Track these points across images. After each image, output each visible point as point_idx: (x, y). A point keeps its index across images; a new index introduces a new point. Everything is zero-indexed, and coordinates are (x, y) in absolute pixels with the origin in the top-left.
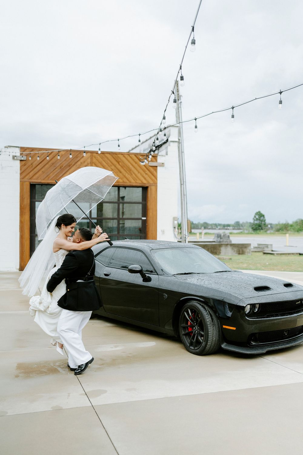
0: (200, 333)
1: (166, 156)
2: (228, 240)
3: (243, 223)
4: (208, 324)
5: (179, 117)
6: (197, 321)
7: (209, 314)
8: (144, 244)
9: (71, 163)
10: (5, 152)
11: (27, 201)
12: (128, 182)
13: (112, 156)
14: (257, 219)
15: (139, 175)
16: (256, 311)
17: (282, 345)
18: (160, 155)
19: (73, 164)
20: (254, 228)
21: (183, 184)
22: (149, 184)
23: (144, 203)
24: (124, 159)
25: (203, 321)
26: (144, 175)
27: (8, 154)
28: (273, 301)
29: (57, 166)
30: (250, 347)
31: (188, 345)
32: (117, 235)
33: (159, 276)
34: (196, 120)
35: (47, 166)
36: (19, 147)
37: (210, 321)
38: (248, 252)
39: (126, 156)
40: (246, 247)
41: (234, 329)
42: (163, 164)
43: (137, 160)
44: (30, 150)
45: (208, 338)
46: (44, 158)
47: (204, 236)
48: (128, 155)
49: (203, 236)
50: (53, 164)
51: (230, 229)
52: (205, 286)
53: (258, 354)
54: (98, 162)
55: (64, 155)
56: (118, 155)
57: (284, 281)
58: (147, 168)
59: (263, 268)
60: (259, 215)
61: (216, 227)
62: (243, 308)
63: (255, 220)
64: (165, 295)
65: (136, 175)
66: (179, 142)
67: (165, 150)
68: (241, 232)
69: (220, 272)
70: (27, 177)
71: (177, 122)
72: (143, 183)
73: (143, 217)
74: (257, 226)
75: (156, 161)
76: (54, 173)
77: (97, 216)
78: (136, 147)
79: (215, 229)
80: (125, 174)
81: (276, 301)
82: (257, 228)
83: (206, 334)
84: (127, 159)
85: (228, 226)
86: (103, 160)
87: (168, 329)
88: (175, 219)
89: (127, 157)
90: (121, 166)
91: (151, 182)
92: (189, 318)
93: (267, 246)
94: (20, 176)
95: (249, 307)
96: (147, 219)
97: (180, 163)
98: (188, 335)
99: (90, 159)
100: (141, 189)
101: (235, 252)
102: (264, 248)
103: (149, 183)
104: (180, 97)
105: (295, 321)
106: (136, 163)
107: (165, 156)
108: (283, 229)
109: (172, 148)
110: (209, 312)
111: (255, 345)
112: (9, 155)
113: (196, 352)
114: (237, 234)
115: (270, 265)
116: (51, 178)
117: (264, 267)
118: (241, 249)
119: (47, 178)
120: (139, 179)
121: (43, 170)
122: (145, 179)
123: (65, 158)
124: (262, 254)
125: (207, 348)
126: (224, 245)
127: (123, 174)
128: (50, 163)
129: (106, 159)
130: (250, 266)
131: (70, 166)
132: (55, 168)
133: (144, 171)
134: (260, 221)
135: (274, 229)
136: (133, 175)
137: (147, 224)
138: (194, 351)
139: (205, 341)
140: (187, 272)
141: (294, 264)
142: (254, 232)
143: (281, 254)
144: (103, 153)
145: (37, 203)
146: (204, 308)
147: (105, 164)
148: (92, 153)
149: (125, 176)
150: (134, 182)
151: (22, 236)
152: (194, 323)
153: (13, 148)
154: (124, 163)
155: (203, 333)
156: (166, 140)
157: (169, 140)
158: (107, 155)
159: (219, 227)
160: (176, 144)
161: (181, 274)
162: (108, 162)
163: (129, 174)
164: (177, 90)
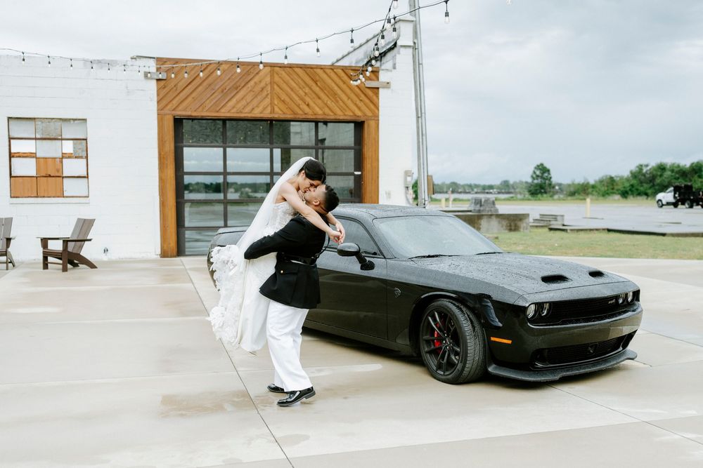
0: (453, 349)
1: (394, 71)
2: (492, 208)
3: (515, 183)
4: (467, 334)
6: (449, 330)
7: (468, 319)
8: (361, 210)
9: (238, 84)
10: (132, 65)
11: (170, 146)
12: (332, 114)
14: (538, 176)
15: (349, 102)
16: (544, 314)
17: (585, 368)
18: (383, 70)
19: (242, 85)
20: (533, 191)
21: (421, 117)
22: (366, 117)
23: (357, 147)
24: (324, 76)
25: (458, 331)
26: (358, 102)
27: (138, 69)
29: (216, 89)
30: (533, 371)
31: (435, 368)
33: (388, 260)
34: (447, 3)
35: (200, 88)
36: (154, 58)
37: (470, 331)
38: (524, 227)
39: (328, 71)
40: (521, 220)
41: (509, 342)
42: (388, 83)
43: (345, 78)
44: (173, 62)
45: (466, 356)
46: (195, 76)
47: (452, 204)
48: (331, 71)
49: (450, 202)
50: (210, 85)
51: (493, 193)
52: (462, 275)
53: (547, 382)
54: (282, 82)
55: (227, 70)
56: (315, 70)
57: (589, 268)
58: (362, 92)
59: (550, 251)
60: (540, 169)
61: (470, 190)
62: (524, 309)
63: (534, 179)
64: (397, 290)
65: (343, 102)
66: (414, 47)
67: (391, 61)
68: (512, 197)
69: (485, 253)
70: (169, 107)
72: (356, 115)
73: (356, 170)
74: (538, 188)
75: (378, 78)
76: (212, 100)
78: (343, 57)
79: (469, 193)
80: (327, 101)
81: (577, 298)
82: (536, 190)
83: (463, 352)
84: (329, 76)
85: (491, 187)
86: (290, 77)
87: (402, 343)
88: (408, 173)
89: (330, 73)
90: (320, 88)
91: (369, 114)
92: (436, 327)
93: (555, 217)
94: (158, 105)
95: (533, 307)
96: (362, 173)
97: (415, 82)
98: (434, 352)
99: (269, 76)
100: (352, 125)
101: (504, 227)
102: (550, 221)
103: (366, 115)
105: (606, 330)
106: (344, 83)
107: (391, 71)
108: (580, 191)
109: (403, 58)
110: (468, 316)
111: (542, 368)
112: (139, 72)
113: (448, 379)
114: (504, 200)
115: (561, 246)
116: (207, 108)
117: (552, 250)
118: (513, 223)
119: (201, 108)
120: (350, 109)
121: (194, 95)
122: (359, 108)
123: (229, 76)
124: (546, 230)
125: (464, 372)
126: (485, 217)
127: (323, 102)
128: (205, 84)
129: (295, 76)
130: (528, 248)
131: (237, 88)
132: (213, 91)
133: (357, 96)
134: (542, 180)
135: (565, 192)
136: (340, 102)
137: (363, 183)
138: (443, 377)
139: (461, 362)
140: (432, 254)
141: (600, 245)
142: (532, 197)
143: (578, 230)
144: (291, 66)
145: (185, 149)
146: (460, 309)
147: (294, 85)
148: (272, 66)
149: (326, 104)
150: (341, 113)
151: (163, 203)
152: (444, 334)
153: (144, 59)
154: (325, 83)
155: (458, 350)
156: (393, 44)
157: (399, 43)
158: (296, 70)
159: (475, 190)
160: (410, 50)
161: (422, 256)
162: (298, 81)
163: (332, 101)
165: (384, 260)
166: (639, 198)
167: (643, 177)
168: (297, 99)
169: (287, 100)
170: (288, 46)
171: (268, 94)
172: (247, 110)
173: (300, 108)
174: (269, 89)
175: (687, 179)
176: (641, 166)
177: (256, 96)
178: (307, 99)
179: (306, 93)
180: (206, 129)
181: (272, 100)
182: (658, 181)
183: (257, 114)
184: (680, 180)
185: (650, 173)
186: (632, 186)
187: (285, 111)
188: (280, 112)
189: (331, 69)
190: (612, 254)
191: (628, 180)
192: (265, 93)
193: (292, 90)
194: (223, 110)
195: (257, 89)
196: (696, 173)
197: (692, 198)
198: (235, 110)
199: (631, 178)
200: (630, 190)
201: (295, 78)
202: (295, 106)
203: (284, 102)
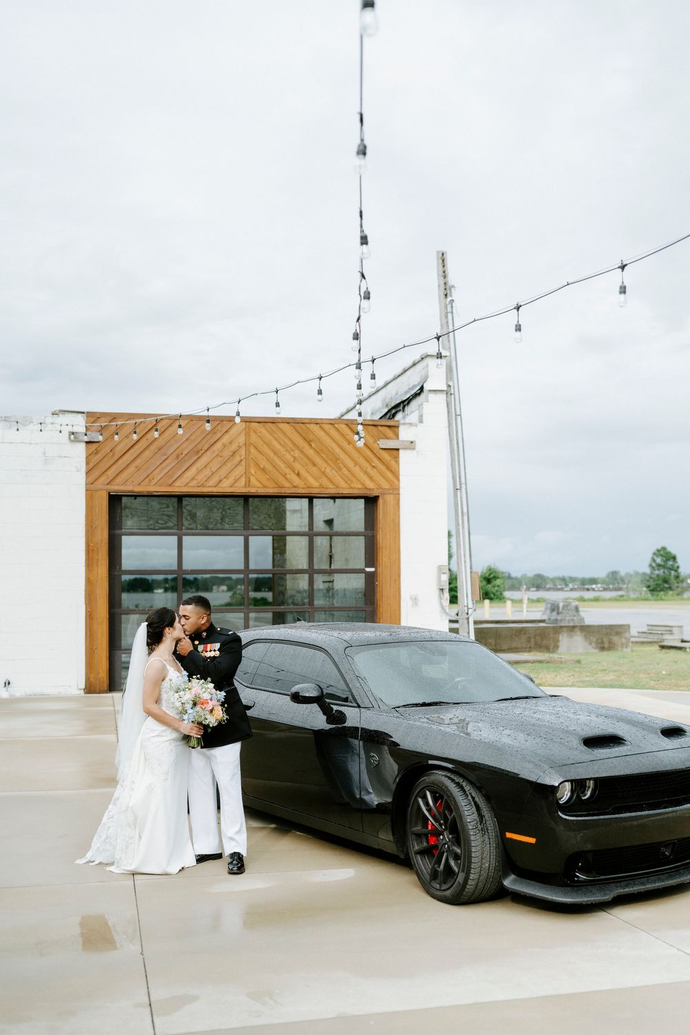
0: (453, 850)
1: (420, 426)
2: (574, 616)
3: (628, 575)
4: (471, 828)
5: (448, 336)
6: (446, 819)
7: (472, 803)
8: (331, 633)
9: (200, 447)
10: (52, 424)
11: (103, 534)
12: (332, 486)
13: (293, 426)
14: (659, 565)
15: (357, 470)
16: (585, 798)
18: (404, 424)
19: (206, 448)
20: (653, 587)
21: (460, 489)
22: (381, 490)
23: (370, 533)
24: (322, 434)
25: (458, 822)
26: (369, 469)
27: (59, 428)
28: (629, 773)
29: (169, 454)
30: (572, 886)
31: (428, 877)
33: (362, 710)
35: (147, 454)
36: (83, 413)
37: (475, 822)
38: (622, 644)
39: (327, 427)
40: (618, 633)
41: (532, 840)
42: (412, 442)
44: (110, 418)
45: (470, 862)
47: (527, 607)
49: (523, 606)
50: (160, 449)
51: (596, 589)
53: (592, 904)
54: (262, 443)
55: (185, 426)
56: (308, 426)
57: (662, 721)
58: (375, 454)
59: (653, 683)
60: (661, 555)
61: (563, 586)
62: (553, 789)
63: (653, 568)
64: (373, 756)
65: (349, 470)
66: (449, 392)
67: (417, 411)
68: (622, 596)
69: (512, 699)
70: (102, 479)
72: (366, 488)
73: (367, 566)
74: (659, 582)
75: (397, 436)
76: (162, 469)
77: (274, 566)
79: (561, 589)
80: (325, 469)
81: (636, 772)
82: (658, 586)
83: (465, 855)
84: (328, 434)
85: (594, 581)
86: (273, 436)
87: (384, 838)
88: (442, 570)
89: (330, 429)
90: (314, 449)
91: (385, 485)
92: (430, 814)
93: (670, 631)
94: (87, 477)
95: (568, 786)
96: (376, 570)
97: (451, 440)
98: (426, 852)
99: (243, 435)
100: (362, 501)
101: (593, 645)
102: (662, 634)
103: (381, 488)
104: (450, 289)
107: (416, 426)
109: (432, 407)
110: (473, 798)
111: (585, 881)
112: (61, 432)
113: (445, 897)
114: (610, 600)
115: (670, 675)
116: (155, 481)
117: (655, 680)
118: (606, 638)
119: (147, 480)
120: (357, 479)
121: (138, 462)
122: (371, 478)
123: (187, 436)
124: (656, 648)
125: (468, 887)
126: (565, 630)
127: (320, 469)
129: (280, 435)
130: (623, 678)
131: (198, 452)
132: (166, 457)
133: (368, 461)
134: (666, 571)
136: (344, 469)
137: (378, 583)
138: (439, 893)
139: (463, 871)
140: (427, 702)
142: (653, 595)
145: (124, 538)
146: (461, 787)
147: (278, 446)
148: (247, 420)
149: (324, 473)
150: (345, 485)
151: (90, 615)
152: (441, 825)
153: (70, 415)
154: (322, 443)
155: (459, 851)
156: (419, 388)
157: (426, 387)
158: (281, 426)
159: (571, 586)
160: (443, 396)
161: (414, 704)
162: (284, 442)
163: (333, 468)
164: (441, 273)
165: (357, 709)
168: (283, 466)
169: (269, 467)
171: (241, 460)
172: (212, 482)
173: (286, 479)
174: (243, 453)
177: (225, 463)
178: (298, 467)
179: (295, 458)
180: (168, 507)
181: (247, 467)
183: (225, 487)
187: (267, 483)
188: (258, 485)
192: (237, 459)
193: (275, 453)
194: (178, 483)
195: (227, 453)
198: (194, 483)
201: (281, 438)
202: (281, 476)
203: (263, 470)
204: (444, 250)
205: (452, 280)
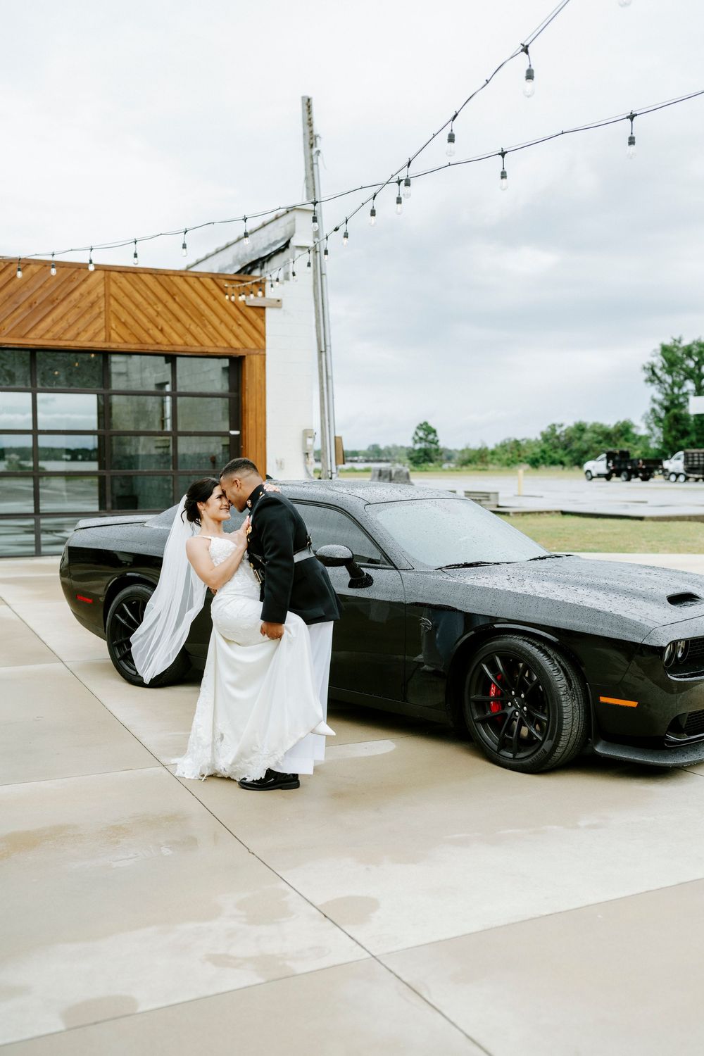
1: (285, 283)
3: (388, 448)
4: (561, 694)
5: (314, 189)
7: (559, 667)
9: (55, 296)
12: (196, 344)
13: (156, 278)
14: (421, 439)
15: (222, 328)
16: (679, 658)
18: (270, 281)
19: (61, 297)
20: (416, 459)
21: (325, 351)
22: (246, 350)
23: (234, 395)
24: (185, 287)
26: (235, 328)
29: (20, 303)
32: (172, 472)
33: (402, 572)
34: (503, 157)
37: (565, 687)
39: (191, 280)
41: (632, 705)
42: (279, 301)
43: (216, 291)
45: (561, 729)
48: (195, 279)
50: (10, 296)
54: (122, 294)
56: (172, 278)
58: (241, 312)
60: (424, 430)
63: (416, 442)
64: (424, 621)
65: (214, 328)
66: (315, 250)
67: (282, 268)
71: (308, 199)
72: (232, 347)
73: (232, 428)
74: (422, 454)
75: (264, 294)
76: (14, 319)
78: (207, 258)
80: (190, 325)
82: (420, 457)
83: (554, 720)
84: (193, 288)
86: (134, 288)
88: (308, 434)
89: (194, 283)
90: (179, 305)
91: (251, 345)
92: (495, 678)
93: (487, 497)
95: (670, 647)
96: (241, 434)
97: (316, 301)
98: (492, 722)
99: (102, 285)
100: (225, 362)
102: (480, 500)
103: (246, 348)
104: (315, 139)
106: (215, 298)
107: (282, 283)
108: (476, 459)
110: (559, 662)
111: (676, 742)
113: (522, 766)
116: (7, 331)
120: (224, 338)
122: (237, 337)
123: (41, 282)
125: (555, 754)
127: (184, 326)
129: (142, 286)
131: (53, 301)
132: (16, 306)
133: (234, 318)
134: (428, 444)
135: (456, 461)
136: (209, 326)
137: (242, 447)
140: (469, 561)
141: (570, 534)
142: (417, 466)
143: (524, 513)
144: (135, 272)
146: (545, 652)
147: (140, 299)
148: (107, 269)
149: (188, 330)
150: (210, 344)
152: (510, 691)
154: (186, 297)
156: (283, 243)
157: (294, 242)
158: (143, 276)
160: (309, 252)
161: (456, 565)
162: (147, 295)
163: (198, 325)
164: (307, 121)
165: (395, 572)
166: (553, 468)
167: (556, 441)
168: (145, 320)
169: (130, 321)
170: (188, 228)
171: (100, 313)
172: (69, 335)
173: (149, 334)
174: (103, 305)
175: (612, 443)
176: (554, 425)
177: (83, 315)
178: (161, 322)
179: (158, 313)
180: (6, 364)
181: (107, 321)
182: (576, 445)
183: (84, 341)
184: (603, 445)
185: (566, 435)
186: (544, 451)
187: (127, 338)
188: (119, 340)
189: (196, 277)
190: (596, 548)
191: (537, 443)
192: (96, 310)
193: (137, 306)
194: (32, 335)
195: (85, 304)
196: (622, 435)
197: (629, 467)
198: (49, 335)
199: (542, 442)
200: (542, 457)
201: (141, 289)
202: (143, 332)
203: (124, 324)
204: (310, 96)
205: (317, 128)
